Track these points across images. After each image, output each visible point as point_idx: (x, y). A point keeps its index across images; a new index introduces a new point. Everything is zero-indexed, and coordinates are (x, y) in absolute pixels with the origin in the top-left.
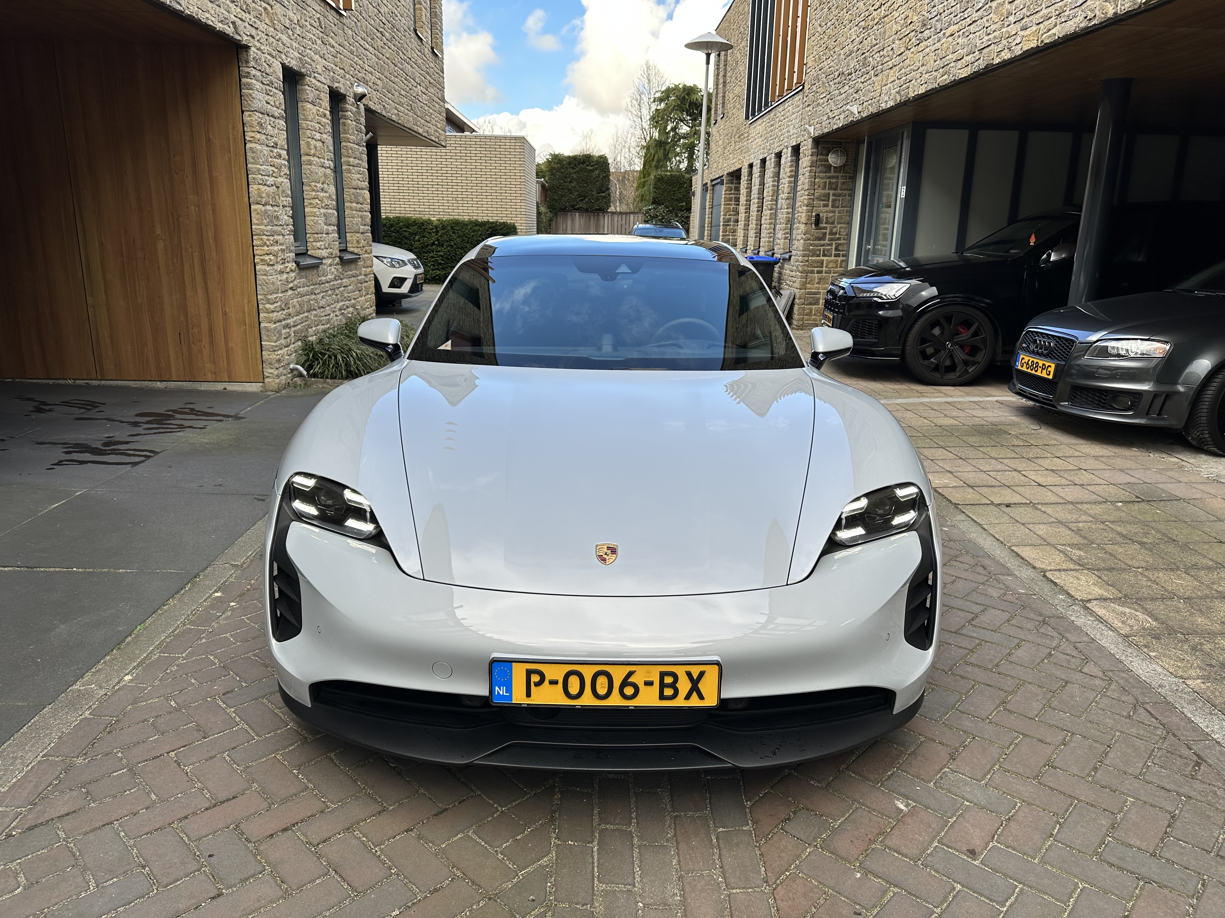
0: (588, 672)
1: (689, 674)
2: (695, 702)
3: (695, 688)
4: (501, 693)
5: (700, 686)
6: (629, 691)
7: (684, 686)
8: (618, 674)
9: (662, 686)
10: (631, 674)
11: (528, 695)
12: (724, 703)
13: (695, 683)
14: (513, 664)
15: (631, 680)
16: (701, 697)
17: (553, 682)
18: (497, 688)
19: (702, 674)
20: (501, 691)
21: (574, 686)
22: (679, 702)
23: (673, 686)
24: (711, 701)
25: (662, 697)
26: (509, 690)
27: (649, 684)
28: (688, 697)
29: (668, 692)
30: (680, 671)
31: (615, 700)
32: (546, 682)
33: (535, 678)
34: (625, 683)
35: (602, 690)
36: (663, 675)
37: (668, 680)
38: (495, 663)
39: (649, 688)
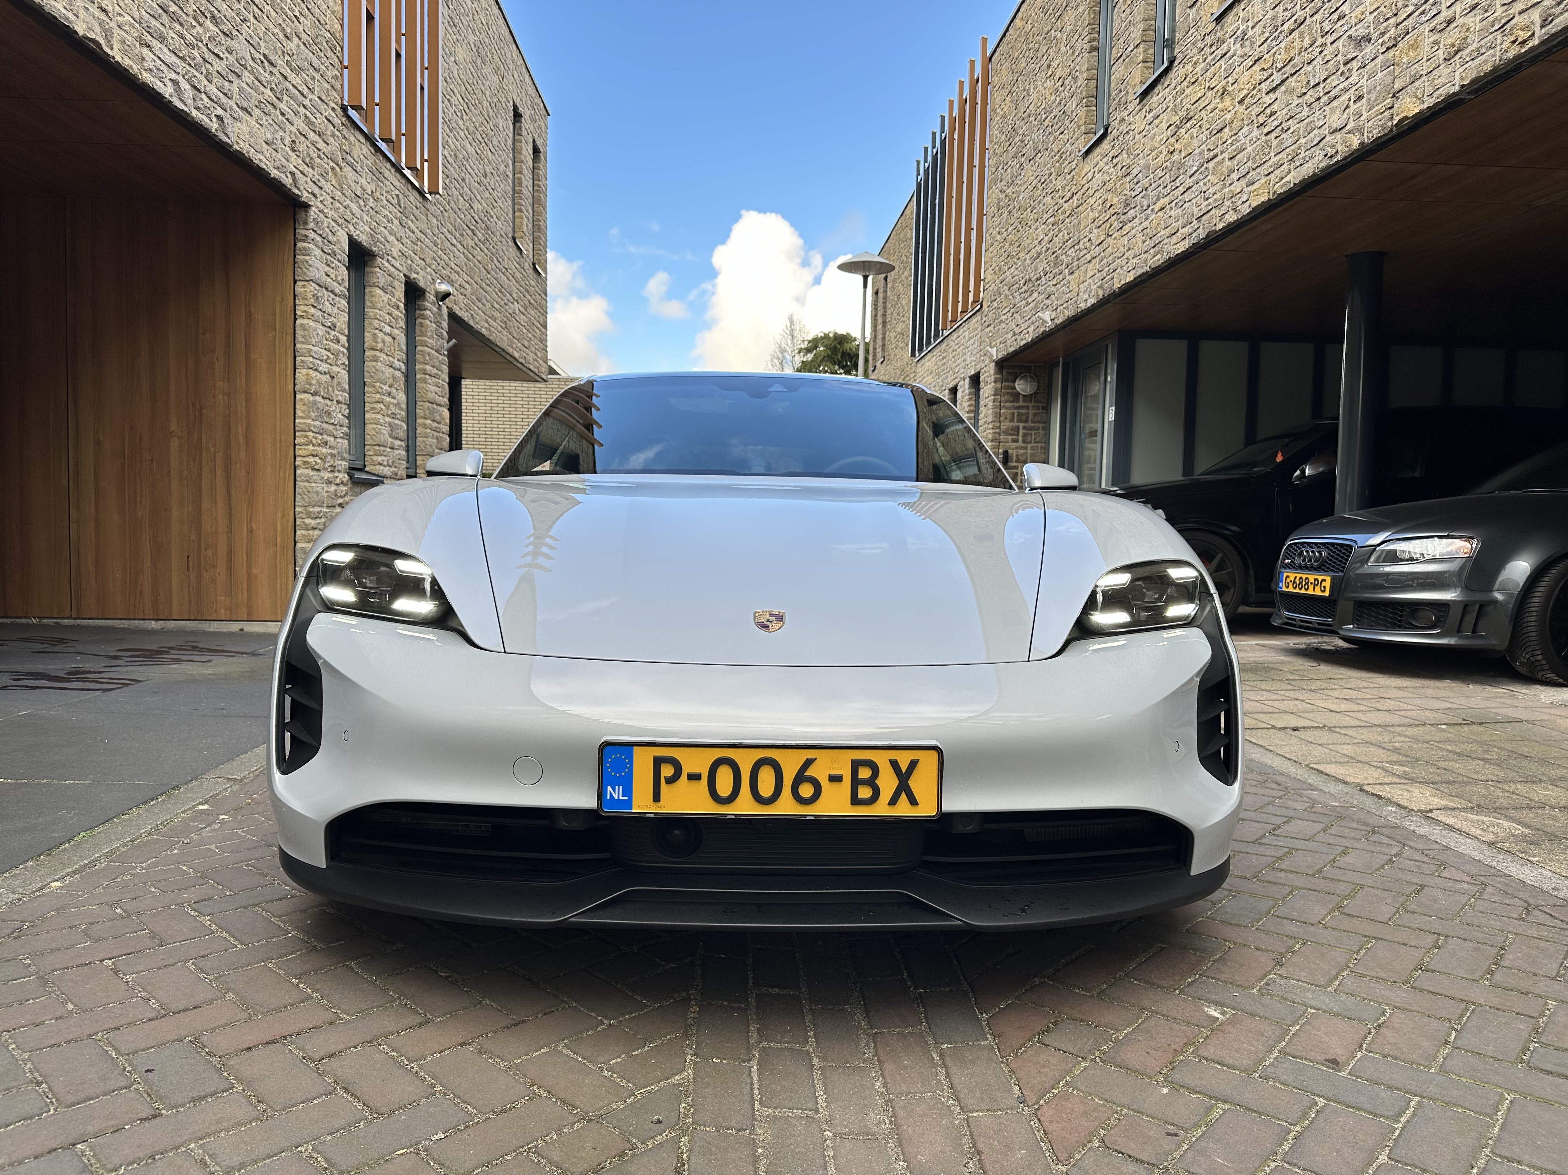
0: (746, 761)
1: (894, 764)
2: (903, 809)
3: (904, 789)
4: (616, 798)
5: (911, 783)
6: (806, 791)
7: (888, 783)
8: (790, 765)
9: (856, 783)
10: (809, 763)
11: (657, 798)
12: (945, 819)
13: (904, 777)
14: (635, 748)
15: (808, 773)
16: (913, 802)
17: (694, 777)
18: (609, 788)
19: (913, 764)
20: (615, 793)
21: (724, 782)
22: (881, 810)
23: (871, 782)
24: (927, 809)
25: (855, 801)
26: (628, 792)
27: (835, 779)
28: (893, 802)
29: (865, 793)
30: (882, 759)
31: (786, 807)
32: (684, 776)
33: (667, 771)
34: (800, 778)
35: (766, 787)
36: (856, 765)
37: (865, 773)
38: (608, 747)
39: (835, 785)
